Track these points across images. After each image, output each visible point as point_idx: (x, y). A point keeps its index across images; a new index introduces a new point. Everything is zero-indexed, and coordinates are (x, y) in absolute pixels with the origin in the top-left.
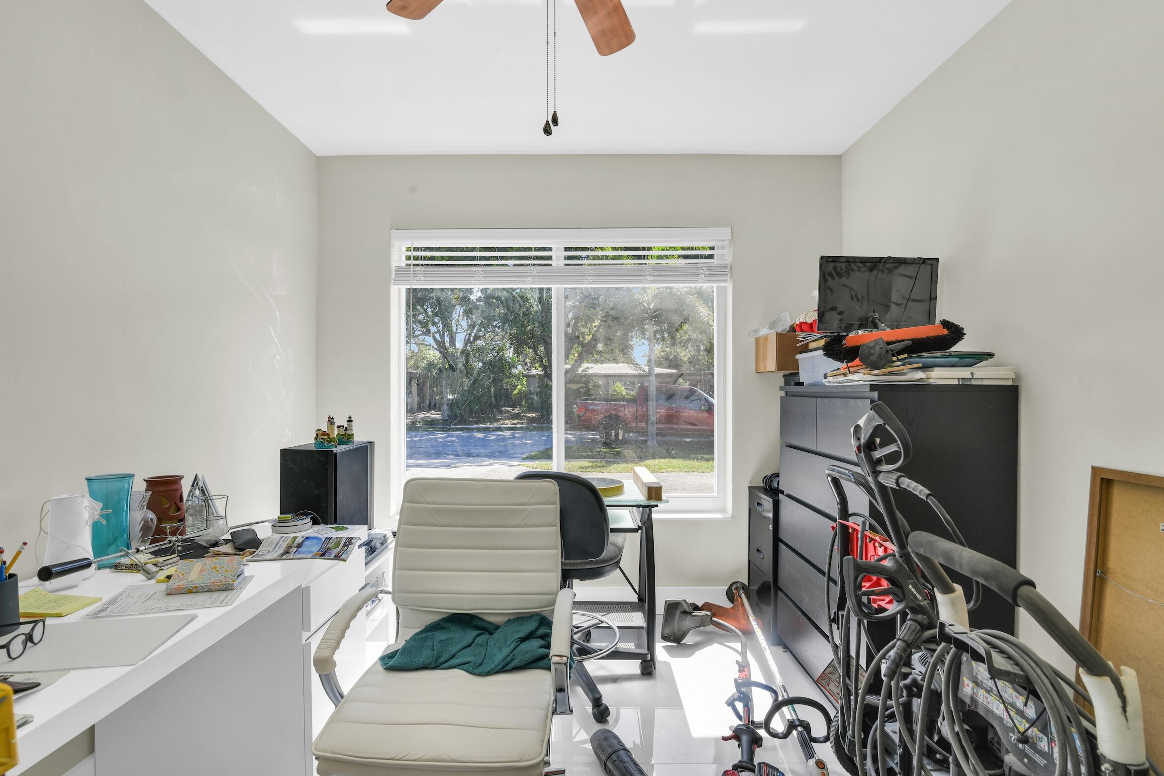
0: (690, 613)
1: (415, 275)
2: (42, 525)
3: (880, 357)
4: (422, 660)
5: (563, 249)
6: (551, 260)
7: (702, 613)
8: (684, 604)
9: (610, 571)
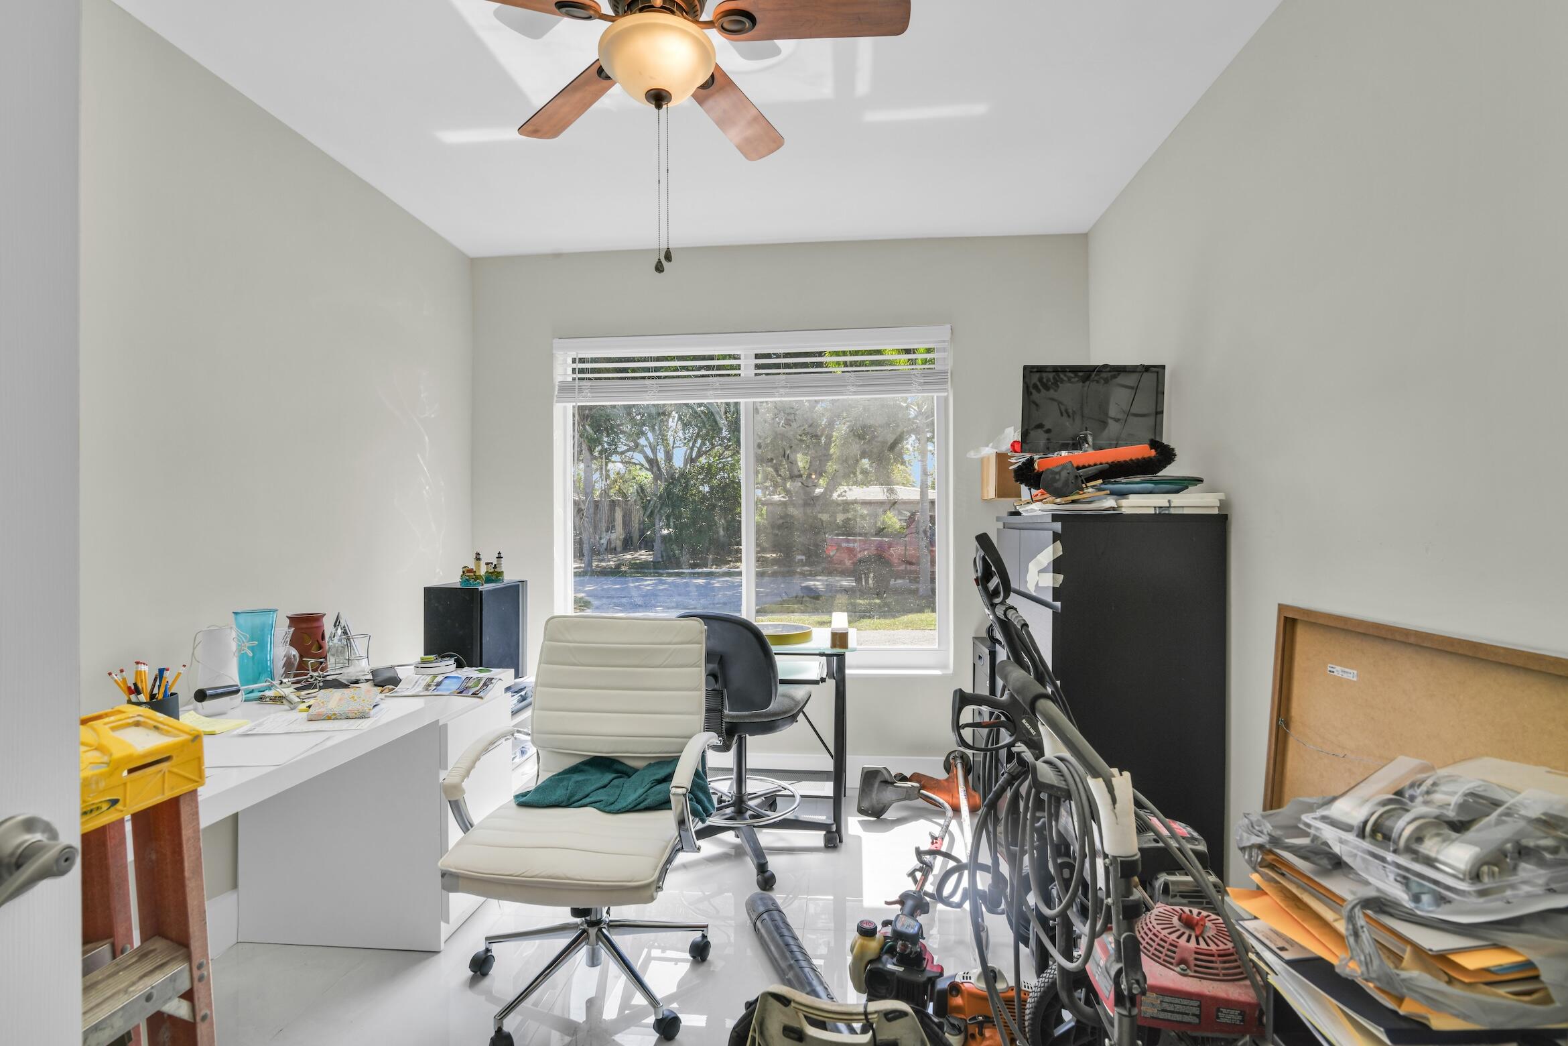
0: (892, 783)
1: (580, 391)
2: (195, 652)
3: (1066, 483)
4: (555, 798)
5: (754, 356)
6: (740, 369)
7: (909, 784)
8: (885, 772)
9: (783, 725)
